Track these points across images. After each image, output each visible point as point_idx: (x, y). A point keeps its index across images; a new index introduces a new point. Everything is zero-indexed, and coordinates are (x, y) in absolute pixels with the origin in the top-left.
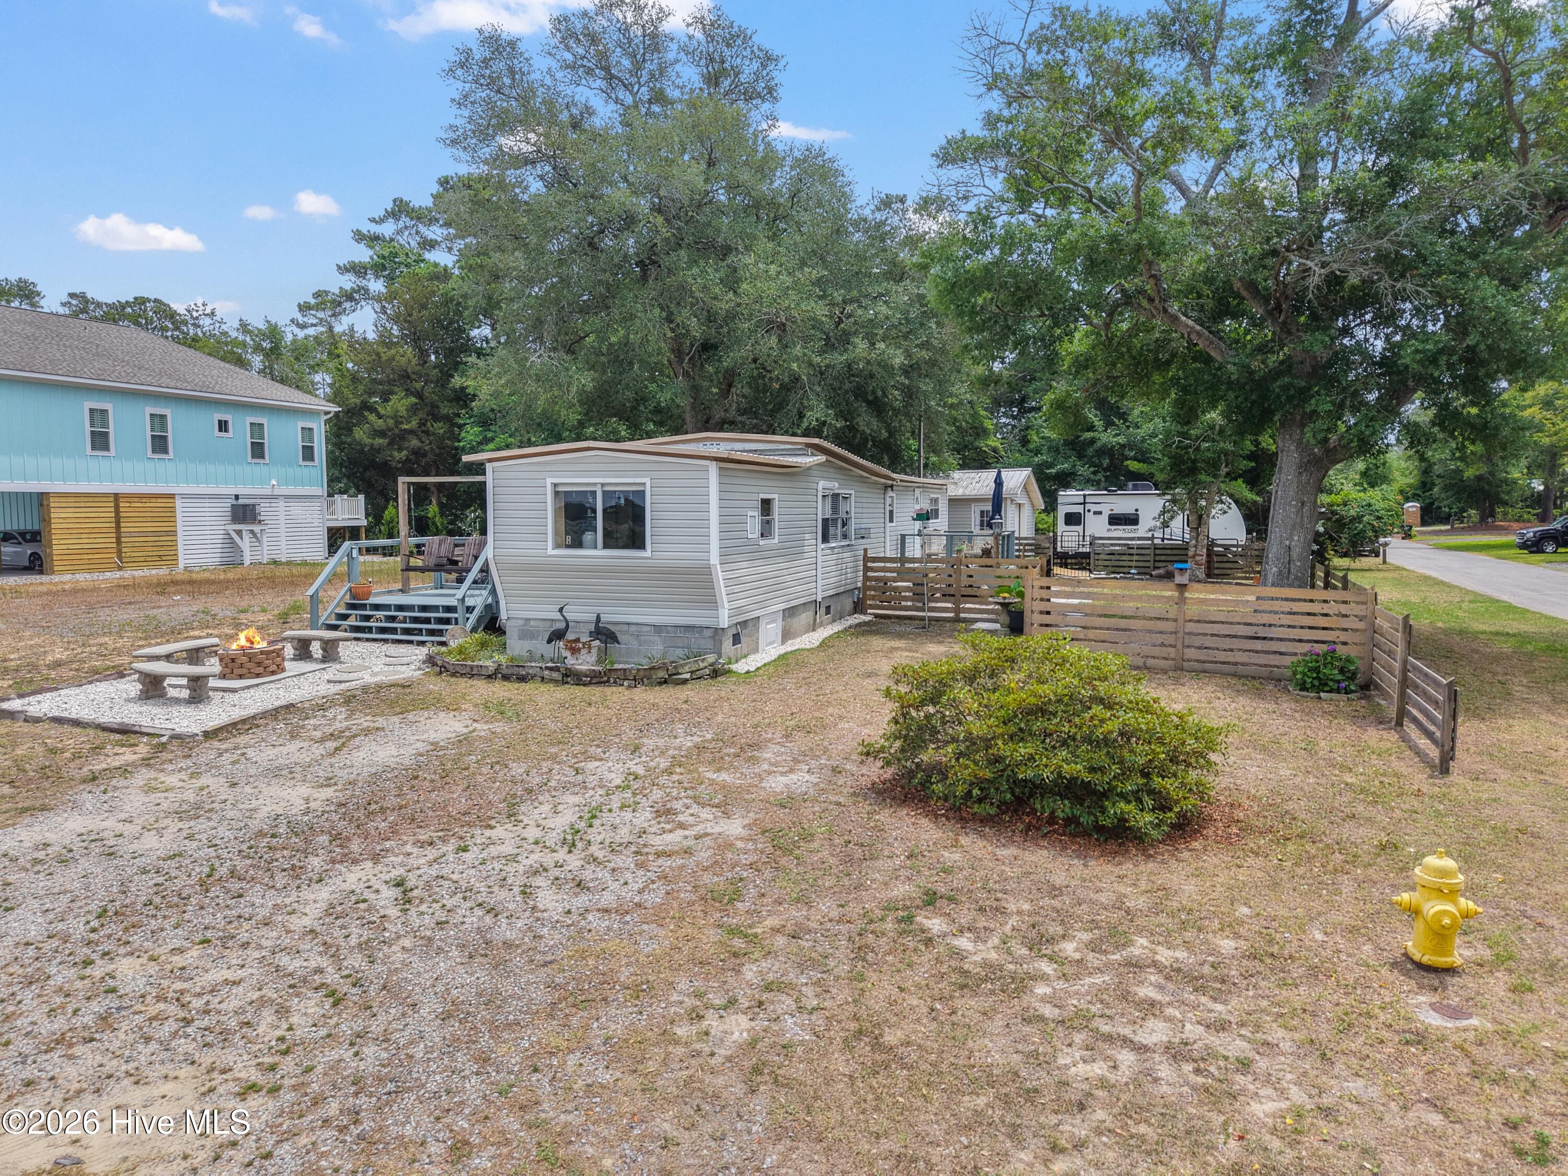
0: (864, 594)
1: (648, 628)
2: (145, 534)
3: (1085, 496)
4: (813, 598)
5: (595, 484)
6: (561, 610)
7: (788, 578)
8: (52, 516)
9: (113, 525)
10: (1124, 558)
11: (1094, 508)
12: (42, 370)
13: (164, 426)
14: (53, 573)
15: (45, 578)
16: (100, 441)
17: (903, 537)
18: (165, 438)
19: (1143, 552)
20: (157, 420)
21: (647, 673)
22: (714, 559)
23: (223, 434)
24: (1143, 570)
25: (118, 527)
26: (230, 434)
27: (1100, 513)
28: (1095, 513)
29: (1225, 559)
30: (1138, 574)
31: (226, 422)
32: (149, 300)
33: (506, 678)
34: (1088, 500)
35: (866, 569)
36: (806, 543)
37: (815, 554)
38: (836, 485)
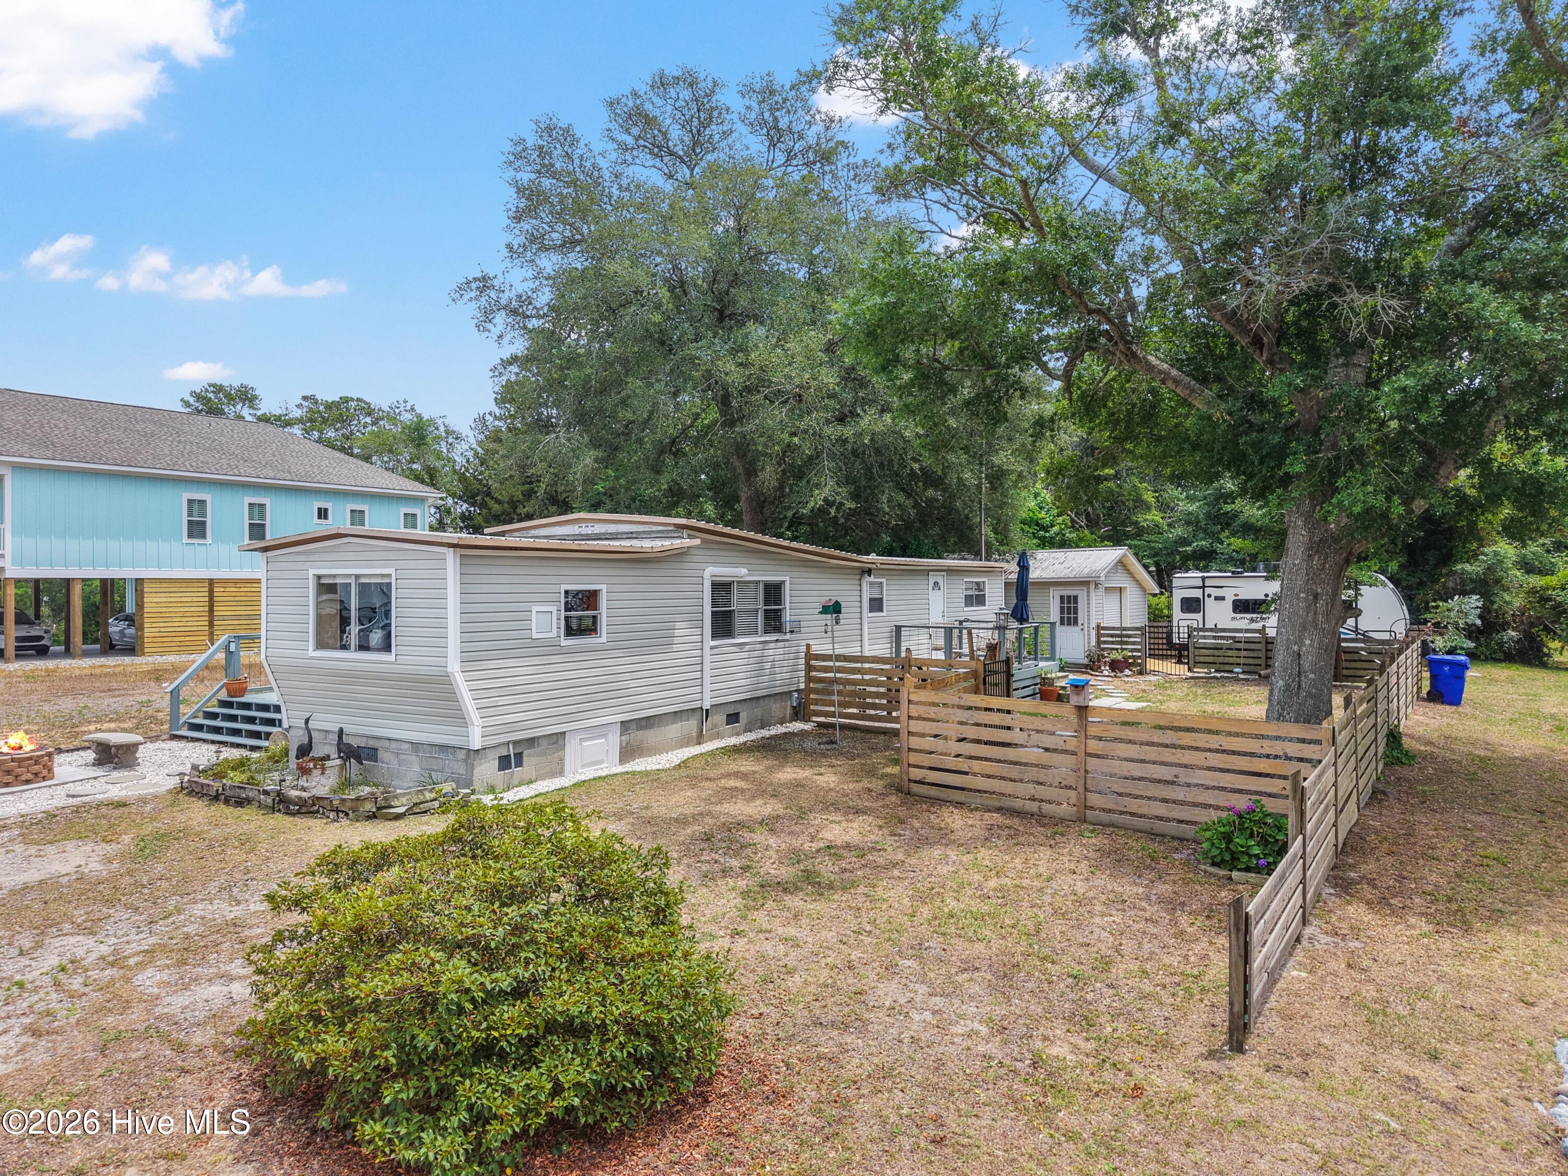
0: (808, 697)
1: (406, 746)
2: (238, 617)
3: (1203, 579)
4: (697, 705)
5: (349, 576)
6: (307, 721)
7: (632, 684)
8: (145, 600)
9: (207, 609)
10: (1230, 653)
11: (1218, 592)
12: (142, 464)
13: (262, 515)
14: (144, 654)
15: (137, 660)
16: (197, 529)
17: (898, 629)
18: (264, 525)
19: (1252, 646)
20: (256, 509)
21: (354, 804)
22: (454, 666)
23: (322, 521)
24: (1252, 668)
25: (211, 610)
26: (330, 520)
27: (1223, 598)
28: (1217, 598)
29: (1356, 657)
30: (1243, 672)
31: (326, 510)
32: (352, 400)
33: (227, 801)
34: (1208, 583)
35: (809, 668)
36: (676, 640)
37: (698, 652)
38: (744, 571)
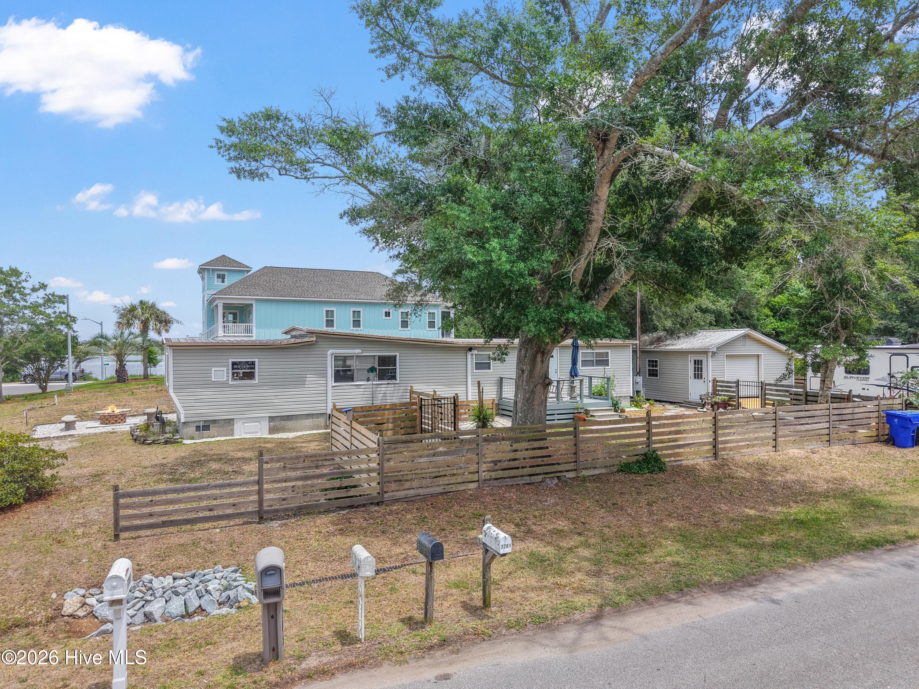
4: (324, 412)
13: (359, 316)
17: (501, 379)
18: (359, 321)
20: (356, 314)
23: (387, 318)
26: (391, 317)
31: (389, 313)
36: (307, 383)
37: (325, 388)
38: (360, 351)
